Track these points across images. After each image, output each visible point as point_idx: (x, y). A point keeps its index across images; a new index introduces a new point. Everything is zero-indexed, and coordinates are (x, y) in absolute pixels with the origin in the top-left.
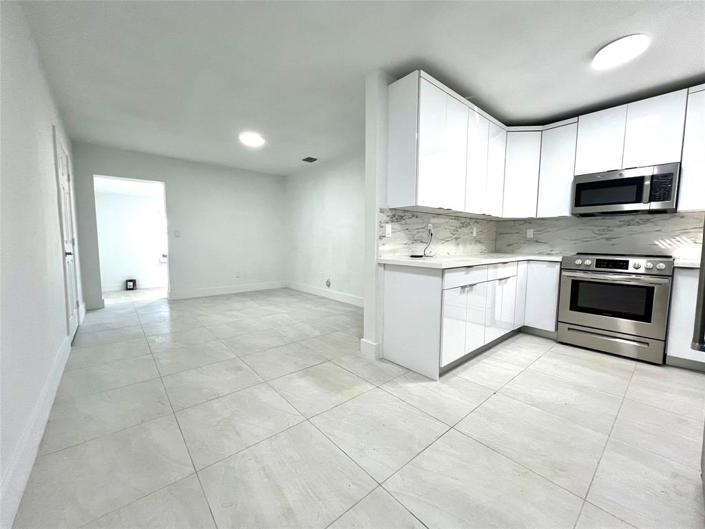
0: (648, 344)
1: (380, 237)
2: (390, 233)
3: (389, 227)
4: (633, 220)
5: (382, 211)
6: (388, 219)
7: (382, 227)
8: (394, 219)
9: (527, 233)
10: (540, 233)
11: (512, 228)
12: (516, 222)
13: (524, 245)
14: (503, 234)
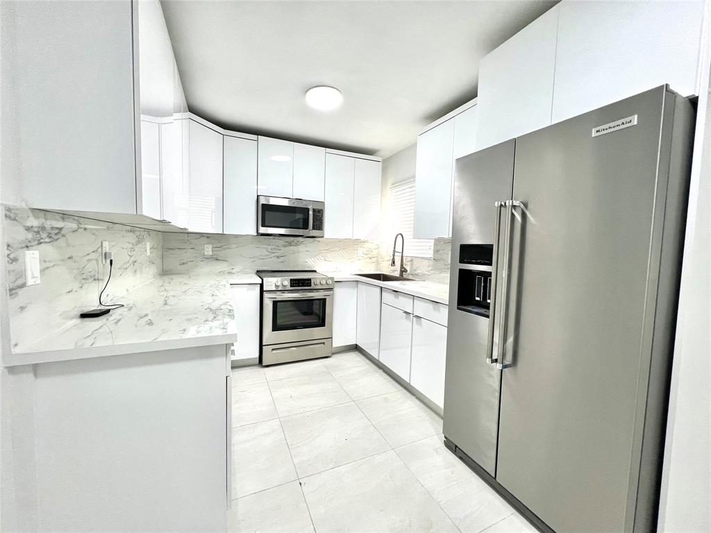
0: (324, 343)
1: (11, 290)
2: (37, 274)
3: (32, 259)
4: (293, 241)
5: (11, 215)
6: (30, 236)
7: (15, 260)
8: (44, 235)
9: (204, 249)
10: (219, 249)
11: (185, 243)
12: (190, 235)
13: (202, 263)
14: (174, 249)
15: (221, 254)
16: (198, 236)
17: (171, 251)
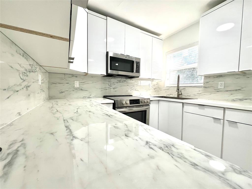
9: (74, 84)
10: (83, 84)
11: (63, 79)
12: (66, 75)
13: (73, 92)
14: (56, 84)
15: (85, 86)
16: (70, 76)
17: (54, 85)
